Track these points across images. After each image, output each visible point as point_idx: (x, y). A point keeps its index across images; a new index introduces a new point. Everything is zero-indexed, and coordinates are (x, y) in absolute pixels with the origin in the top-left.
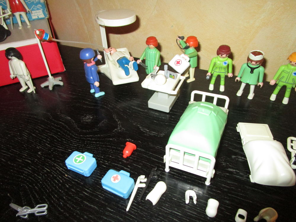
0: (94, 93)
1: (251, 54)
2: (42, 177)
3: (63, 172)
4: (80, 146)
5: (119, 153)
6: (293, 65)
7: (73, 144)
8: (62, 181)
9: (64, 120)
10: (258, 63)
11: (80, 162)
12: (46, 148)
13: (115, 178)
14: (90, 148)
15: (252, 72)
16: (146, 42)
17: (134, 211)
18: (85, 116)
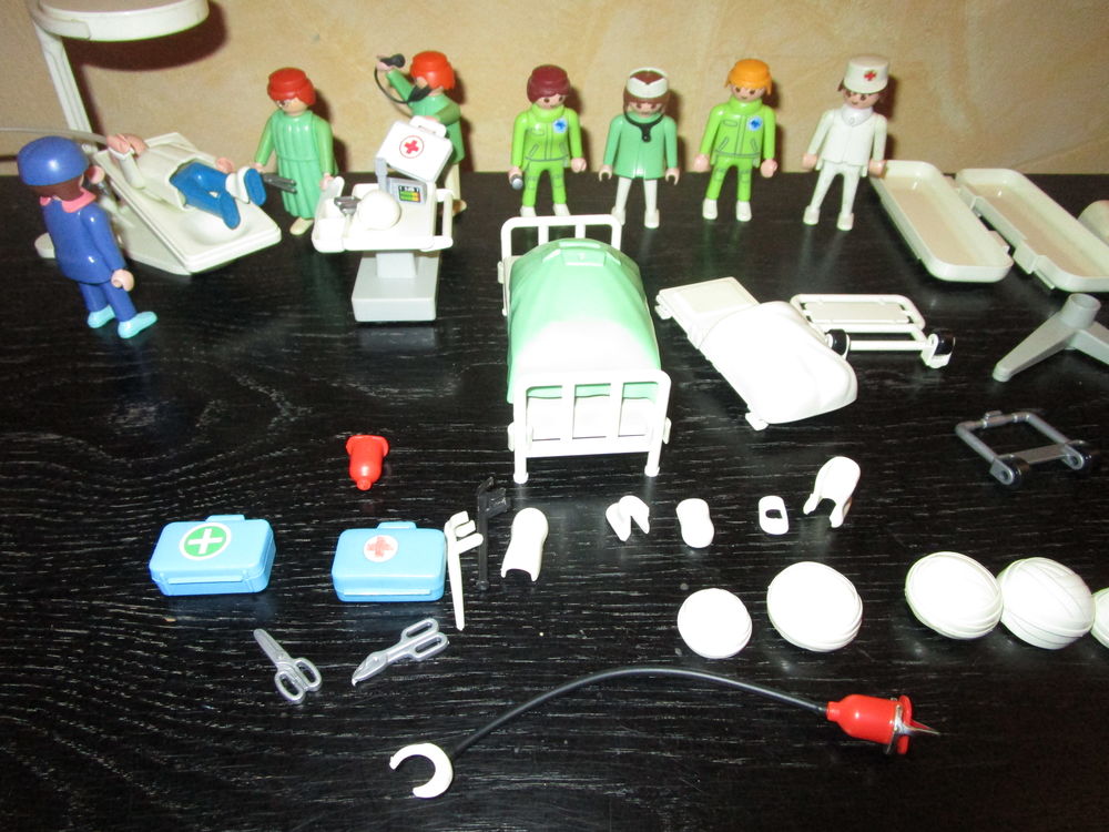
0: (113, 324)
1: (635, 80)
2: (68, 664)
3: (151, 615)
4: (164, 511)
5: (335, 485)
6: (744, 98)
7: (132, 515)
8: (165, 641)
9: (32, 449)
10: (658, 106)
11: (212, 548)
12: (15, 566)
13: (379, 548)
14: (210, 505)
15: (646, 137)
16: (269, 93)
17: (481, 622)
18: (123, 412)
